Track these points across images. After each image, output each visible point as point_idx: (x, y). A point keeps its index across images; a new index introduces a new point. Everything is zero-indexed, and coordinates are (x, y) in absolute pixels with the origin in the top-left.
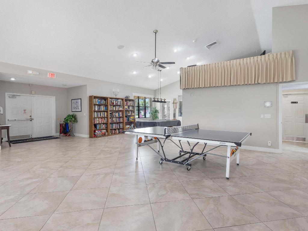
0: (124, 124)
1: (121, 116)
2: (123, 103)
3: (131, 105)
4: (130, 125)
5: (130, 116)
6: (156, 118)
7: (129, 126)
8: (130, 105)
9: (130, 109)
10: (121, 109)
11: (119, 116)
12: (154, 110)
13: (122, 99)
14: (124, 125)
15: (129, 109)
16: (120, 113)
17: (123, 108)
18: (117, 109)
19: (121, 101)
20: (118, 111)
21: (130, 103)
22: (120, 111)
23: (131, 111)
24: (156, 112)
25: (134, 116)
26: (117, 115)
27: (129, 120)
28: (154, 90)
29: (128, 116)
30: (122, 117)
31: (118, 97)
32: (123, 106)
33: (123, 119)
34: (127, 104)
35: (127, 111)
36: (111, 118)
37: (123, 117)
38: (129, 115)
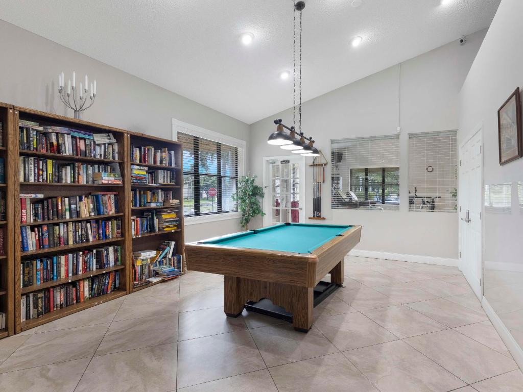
0: (123, 249)
1: (112, 211)
2: (121, 154)
3: (166, 163)
4: (159, 248)
5: (158, 211)
6: (254, 212)
7: (153, 254)
8: (158, 164)
9: (161, 181)
10: (107, 178)
11: (99, 213)
12: (249, 189)
13: (118, 135)
14: (123, 256)
15: (154, 178)
16: (106, 198)
17: (123, 175)
18: (83, 180)
19: (114, 141)
20: (94, 191)
21: (158, 157)
22: (108, 188)
23: (165, 189)
24: (254, 194)
25: (178, 209)
26: (86, 208)
27: (152, 229)
28: (249, 123)
29: (151, 210)
30: (115, 218)
31: (87, 118)
32: (121, 165)
33: (122, 229)
34: (143, 159)
35: (140, 189)
36: (39, 226)
37: (120, 218)
38: (153, 205)
